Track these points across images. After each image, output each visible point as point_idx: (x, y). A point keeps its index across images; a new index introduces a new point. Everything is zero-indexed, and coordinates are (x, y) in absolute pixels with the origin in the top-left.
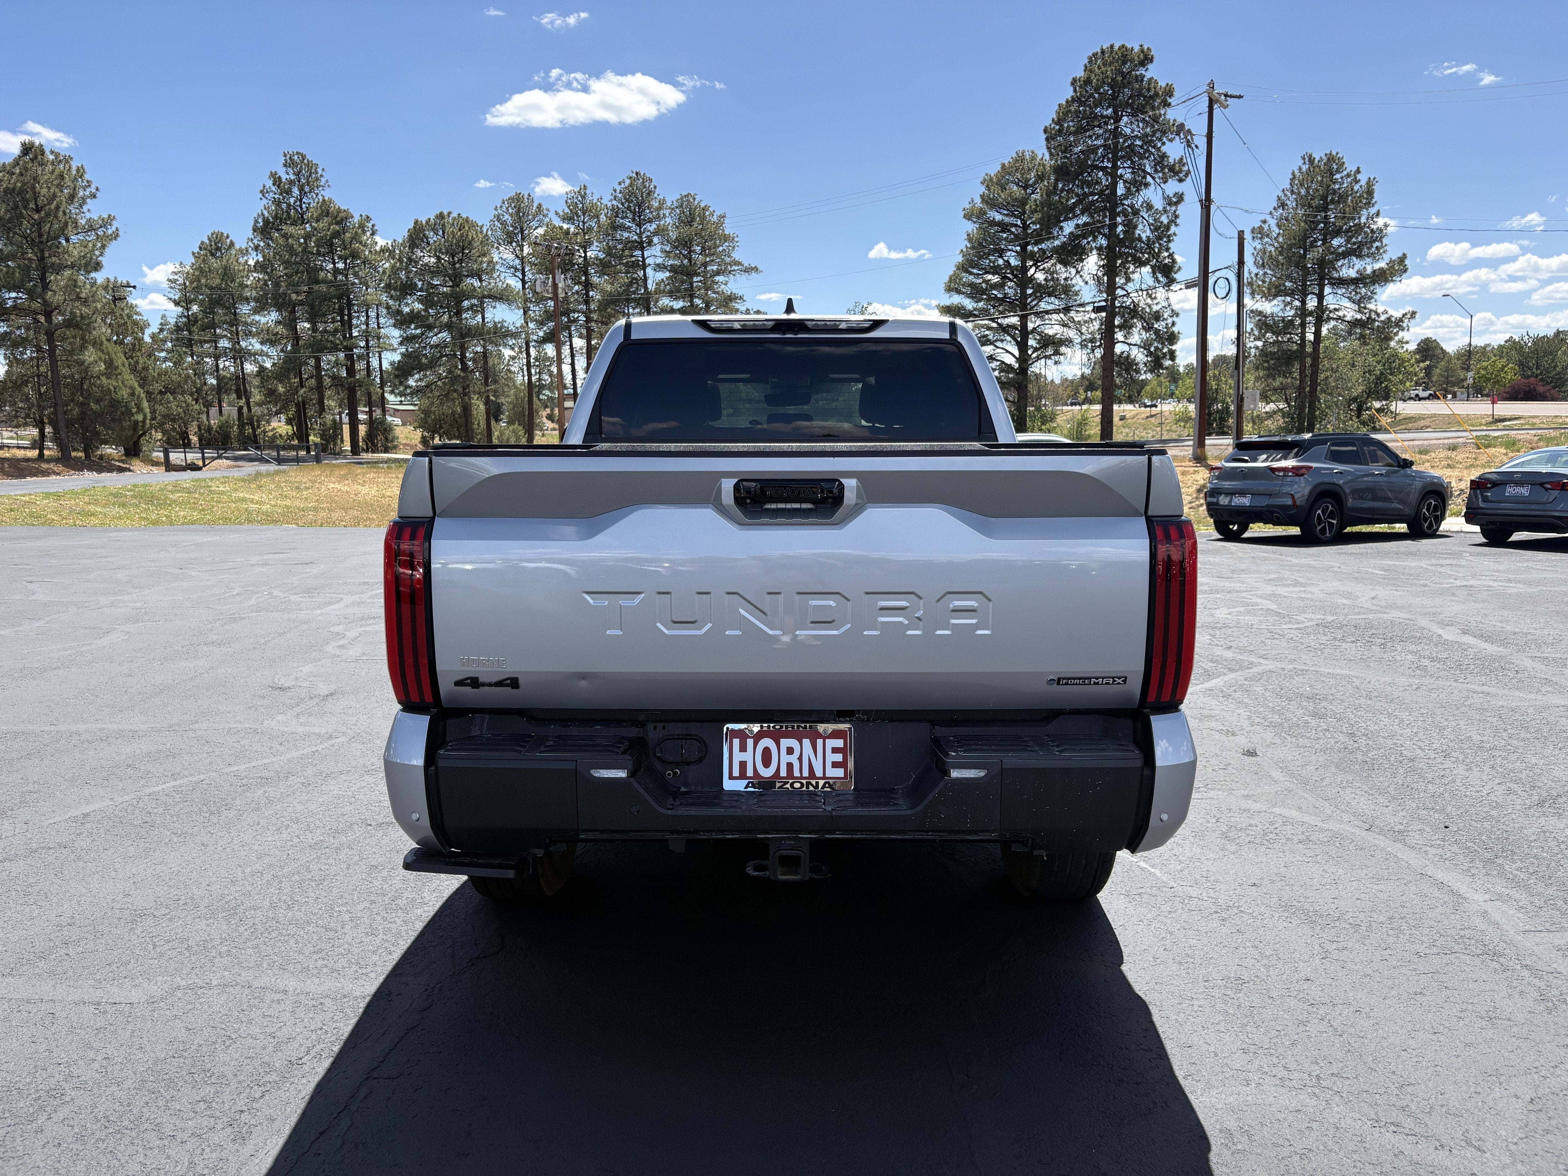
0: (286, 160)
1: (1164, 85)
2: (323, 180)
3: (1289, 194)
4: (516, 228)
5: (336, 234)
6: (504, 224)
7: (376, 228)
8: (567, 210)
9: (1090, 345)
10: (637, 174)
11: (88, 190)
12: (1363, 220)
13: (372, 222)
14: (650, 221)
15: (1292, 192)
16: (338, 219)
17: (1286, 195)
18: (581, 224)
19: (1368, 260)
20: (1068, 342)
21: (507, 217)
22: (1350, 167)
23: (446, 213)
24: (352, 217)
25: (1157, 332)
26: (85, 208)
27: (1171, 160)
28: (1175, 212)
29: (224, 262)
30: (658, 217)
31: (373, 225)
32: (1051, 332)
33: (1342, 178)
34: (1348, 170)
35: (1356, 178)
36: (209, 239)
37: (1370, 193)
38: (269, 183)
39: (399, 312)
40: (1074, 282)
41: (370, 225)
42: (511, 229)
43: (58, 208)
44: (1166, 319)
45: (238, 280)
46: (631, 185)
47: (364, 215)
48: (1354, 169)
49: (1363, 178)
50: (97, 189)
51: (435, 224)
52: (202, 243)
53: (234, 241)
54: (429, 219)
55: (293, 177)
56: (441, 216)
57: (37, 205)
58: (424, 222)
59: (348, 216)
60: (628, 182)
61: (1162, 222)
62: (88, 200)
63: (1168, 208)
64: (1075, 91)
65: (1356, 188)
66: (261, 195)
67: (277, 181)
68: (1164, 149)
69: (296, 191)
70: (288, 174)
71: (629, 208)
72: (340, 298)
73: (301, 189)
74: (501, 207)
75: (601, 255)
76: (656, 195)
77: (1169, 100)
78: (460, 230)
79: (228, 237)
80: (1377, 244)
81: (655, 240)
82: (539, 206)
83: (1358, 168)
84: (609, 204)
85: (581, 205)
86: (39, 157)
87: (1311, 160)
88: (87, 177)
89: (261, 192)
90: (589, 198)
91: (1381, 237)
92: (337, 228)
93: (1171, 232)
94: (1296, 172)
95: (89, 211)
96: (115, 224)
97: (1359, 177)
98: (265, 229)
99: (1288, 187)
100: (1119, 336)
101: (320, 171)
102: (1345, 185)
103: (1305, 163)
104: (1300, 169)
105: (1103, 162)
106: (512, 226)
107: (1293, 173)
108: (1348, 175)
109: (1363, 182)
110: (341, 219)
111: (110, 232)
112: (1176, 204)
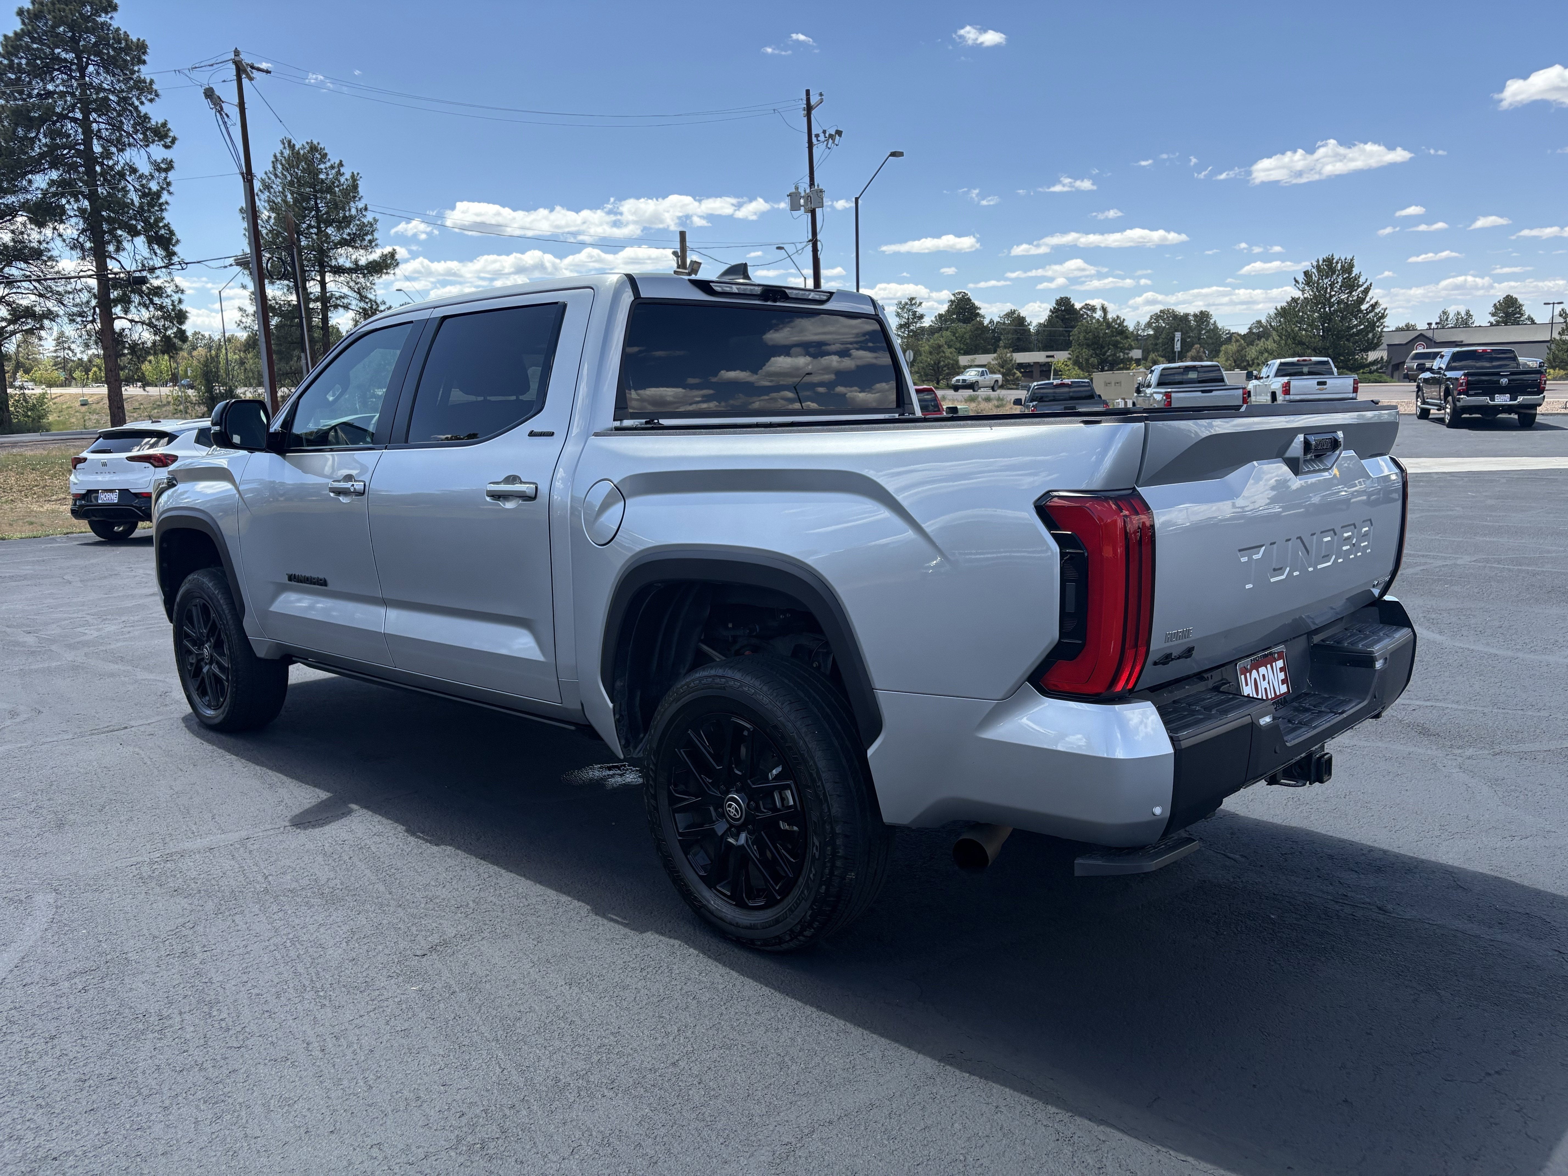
1: (135, 40)
3: (273, 177)
9: (79, 319)
12: (354, 212)
15: (276, 176)
17: (269, 178)
19: (362, 252)
20: (50, 315)
22: (334, 159)
25: (161, 308)
27: (153, 122)
28: (165, 179)
32: (25, 302)
33: (326, 168)
34: (332, 162)
35: (339, 170)
37: (355, 187)
40: (51, 245)
44: (171, 296)
48: (337, 162)
49: (347, 172)
61: (150, 189)
63: (157, 174)
64: (23, 23)
65: (342, 180)
68: (143, 109)
77: (144, 57)
80: (369, 237)
83: (341, 161)
87: (292, 147)
91: (373, 231)
93: (162, 201)
94: (278, 155)
97: (342, 170)
99: (271, 169)
100: (118, 310)
102: (331, 176)
103: (285, 148)
104: (282, 153)
105: (73, 111)
107: (275, 156)
108: (332, 167)
109: (348, 176)
112: (166, 170)
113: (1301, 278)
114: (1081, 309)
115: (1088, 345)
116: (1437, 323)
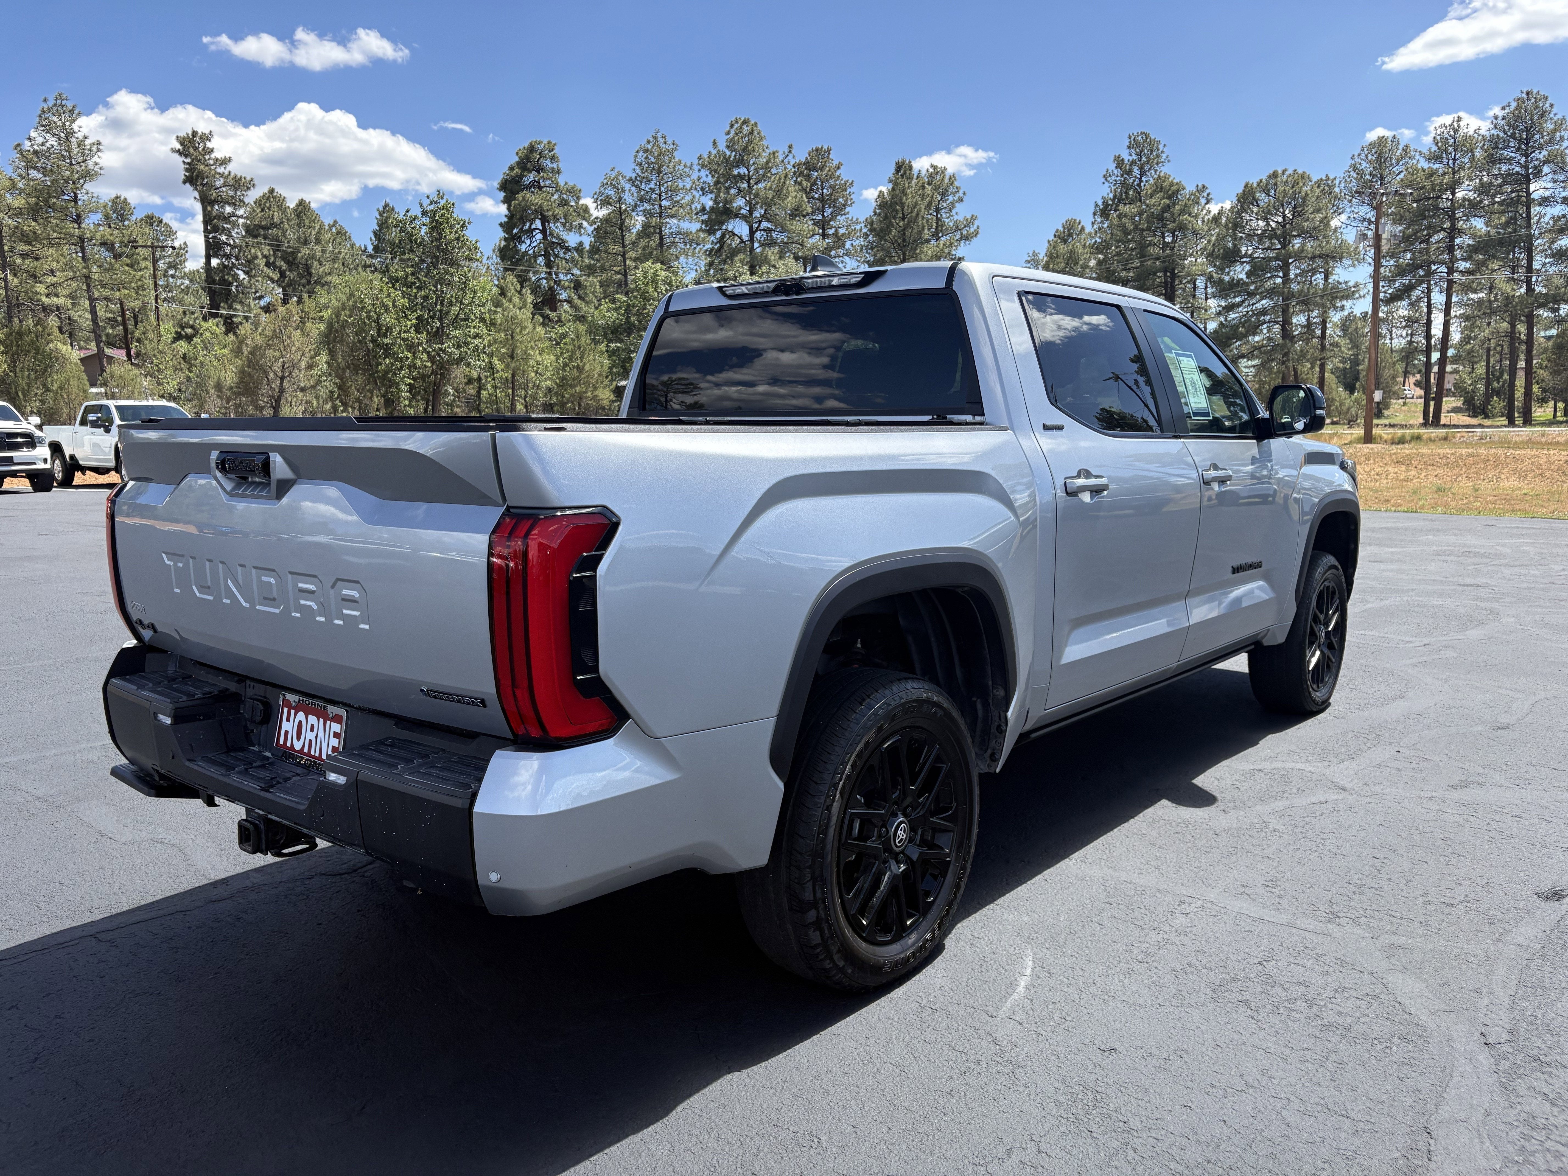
0: (1130, 142)
2: (1164, 156)
4: (1374, 176)
5: (1166, 209)
6: (1361, 174)
7: (1211, 196)
8: (1434, 148)
10: (1528, 94)
11: (957, 195)
13: (1208, 191)
14: (1541, 148)
16: (1170, 193)
18: (1451, 161)
21: (1364, 164)
23: (1280, 172)
24: (1184, 189)
26: (954, 211)
29: (1071, 247)
30: (1551, 141)
31: (1208, 194)
36: (1064, 227)
38: (1112, 166)
39: (1221, 281)
41: (1205, 194)
42: (1369, 178)
43: (918, 214)
45: (1081, 263)
46: (1518, 108)
47: (1200, 185)
50: (964, 194)
51: (1267, 184)
52: (1057, 231)
53: (1085, 226)
54: (1261, 181)
55: (1135, 157)
56: (1275, 175)
57: (903, 214)
58: (1255, 185)
59: (1179, 188)
60: (1514, 105)
62: (957, 205)
66: (1103, 180)
67: (1119, 162)
69: (1136, 171)
70: (1131, 155)
71: (1513, 135)
72: (1165, 271)
73: (1141, 168)
74: (1359, 155)
75: (1472, 195)
76: (1552, 115)
78: (1293, 187)
79: (1079, 223)
81: (1546, 169)
82: (1406, 149)
84: (1488, 133)
85: (1452, 140)
86: (908, 172)
88: (956, 184)
89: (1104, 176)
90: (1461, 132)
92: (1167, 201)
95: (957, 213)
96: (976, 223)
98: (1104, 212)
101: (1161, 147)
106: (1370, 174)
110: (1171, 192)
111: (972, 230)
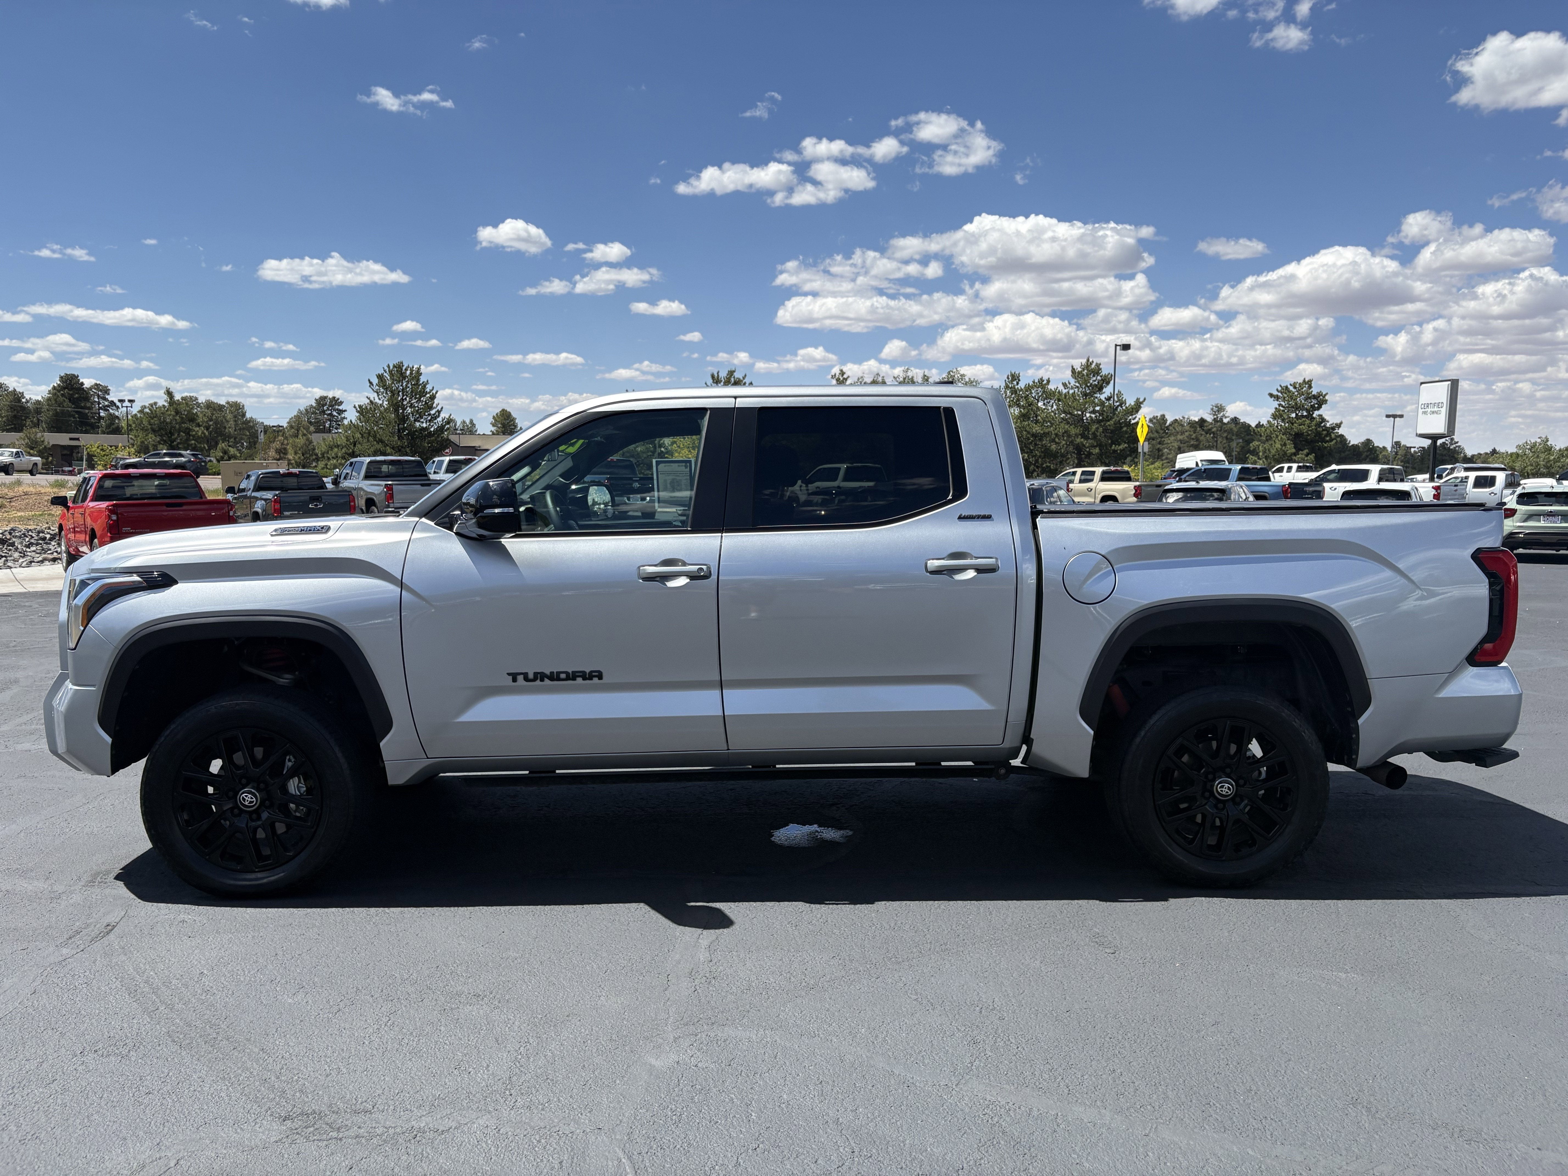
113: (375, 381)
114: (90, 389)
115: (154, 431)
116: (461, 430)
